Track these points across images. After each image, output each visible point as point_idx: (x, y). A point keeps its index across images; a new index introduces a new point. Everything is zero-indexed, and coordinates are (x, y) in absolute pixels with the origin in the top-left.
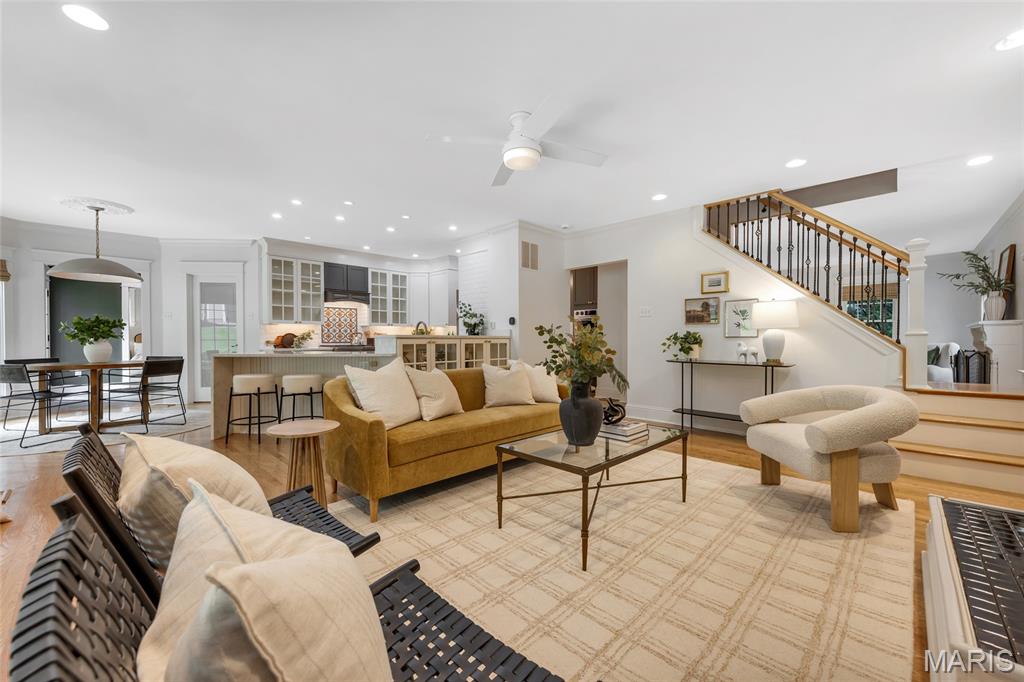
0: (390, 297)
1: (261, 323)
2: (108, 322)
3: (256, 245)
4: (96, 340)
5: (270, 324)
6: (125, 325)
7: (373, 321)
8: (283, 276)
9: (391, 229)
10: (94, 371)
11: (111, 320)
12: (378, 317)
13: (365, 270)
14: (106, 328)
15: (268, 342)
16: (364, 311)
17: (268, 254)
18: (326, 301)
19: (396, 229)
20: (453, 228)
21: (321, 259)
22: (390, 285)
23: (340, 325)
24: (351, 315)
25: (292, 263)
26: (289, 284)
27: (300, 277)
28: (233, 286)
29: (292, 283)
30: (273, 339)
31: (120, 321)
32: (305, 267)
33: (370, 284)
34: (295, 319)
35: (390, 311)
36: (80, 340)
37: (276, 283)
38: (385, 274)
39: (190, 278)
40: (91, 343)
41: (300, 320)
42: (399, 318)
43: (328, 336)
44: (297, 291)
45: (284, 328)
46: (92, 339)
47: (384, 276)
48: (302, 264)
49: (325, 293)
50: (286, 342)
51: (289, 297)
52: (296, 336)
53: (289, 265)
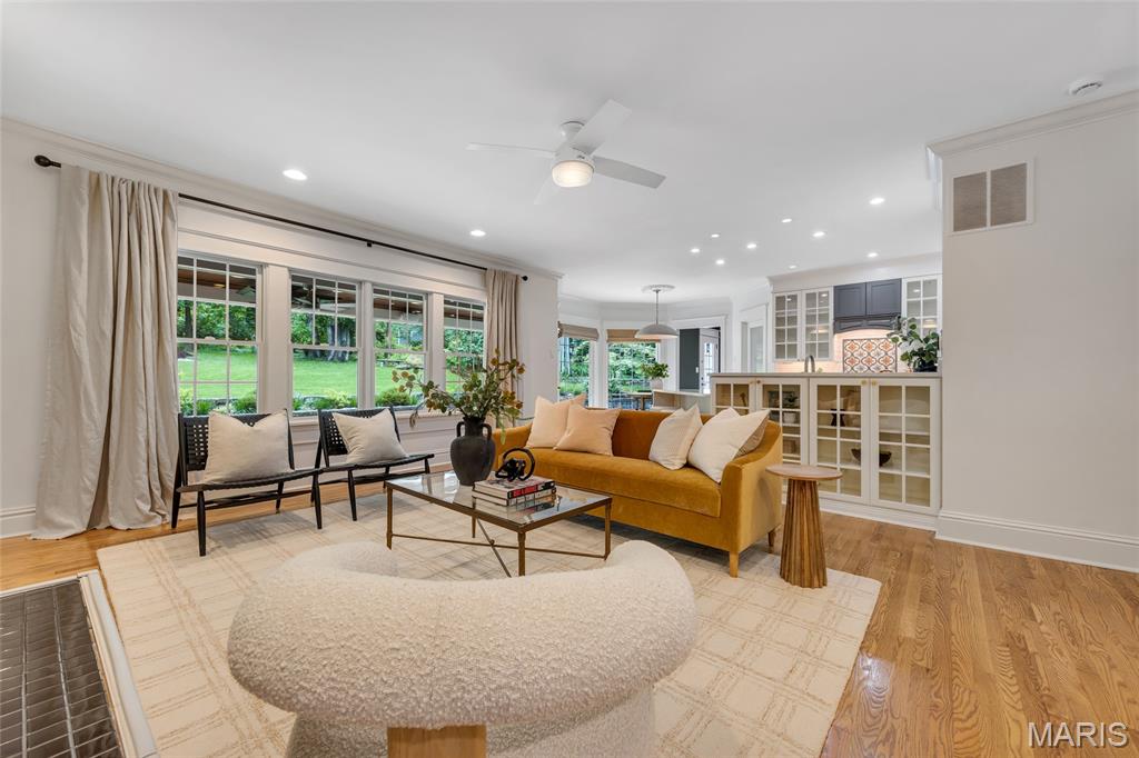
8: (787, 312)
13: (897, 283)
17: (772, 292)
19: (826, 232)
20: (877, 201)
21: (829, 284)
23: (869, 361)
25: (796, 296)
26: (793, 320)
27: (804, 310)
29: (796, 317)
32: (811, 297)
33: (904, 301)
34: (798, 358)
37: (779, 320)
39: (744, 324)
44: (801, 325)
48: (808, 295)
49: (835, 322)
51: (793, 333)
53: (793, 299)
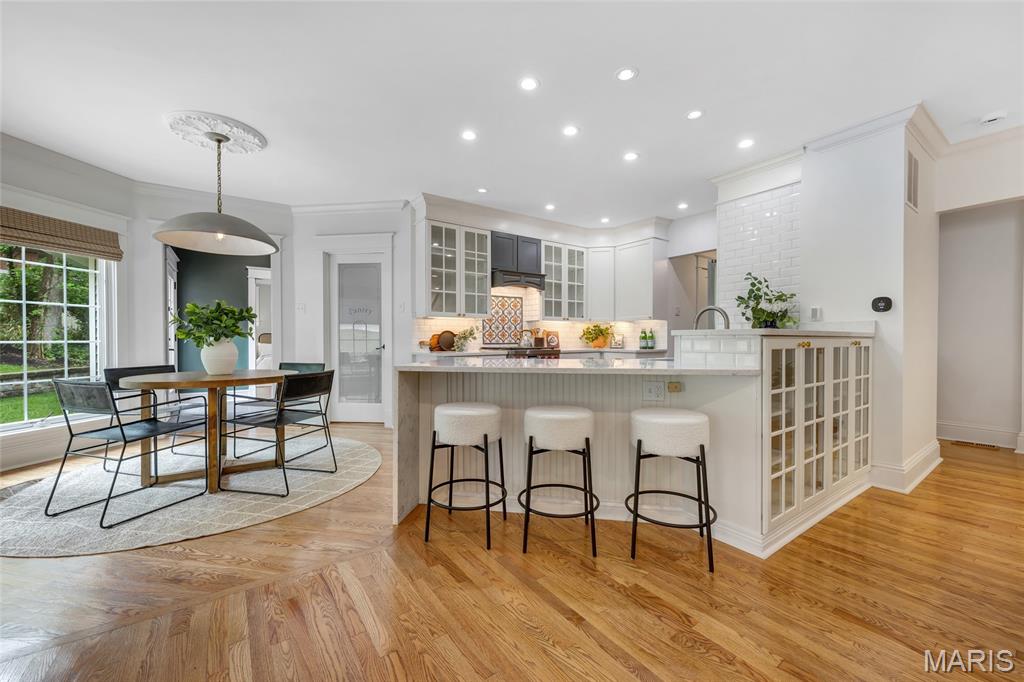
0: (565, 283)
1: (414, 315)
2: (233, 312)
3: (409, 208)
4: (217, 340)
5: (426, 318)
6: (255, 316)
7: (546, 315)
8: (444, 250)
9: (630, 157)
10: (212, 391)
11: (237, 310)
12: (552, 309)
13: (537, 242)
14: (229, 322)
15: (422, 343)
16: (532, 300)
17: (428, 219)
18: (493, 285)
21: (486, 227)
22: (565, 265)
23: (503, 320)
24: (515, 306)
25: (454, 231)
26: (451, 263)
27: (464, 251)
28: (377, 267)
29: (454, 260)
30: (427, 339)
31: (248, 310)
32: (469, 237)
33: (543, 263)
34: (458, 312)
35: (565, 300)
36: (196, 338)
37: (436, 261)
38: (560, 249)
39: (327, 256)
40: (210, 344)
41: (463, 312)
42: (576, 311)
43: (490, 335)
44: (460, 271)
45: (443, 323)
46: (212, 339)
47: (558, 251)
48: (467, 233)
49: (493, 273)
50: (445, 343)
51: (451, 280)
52: (455, 335)
53: (451, 234)
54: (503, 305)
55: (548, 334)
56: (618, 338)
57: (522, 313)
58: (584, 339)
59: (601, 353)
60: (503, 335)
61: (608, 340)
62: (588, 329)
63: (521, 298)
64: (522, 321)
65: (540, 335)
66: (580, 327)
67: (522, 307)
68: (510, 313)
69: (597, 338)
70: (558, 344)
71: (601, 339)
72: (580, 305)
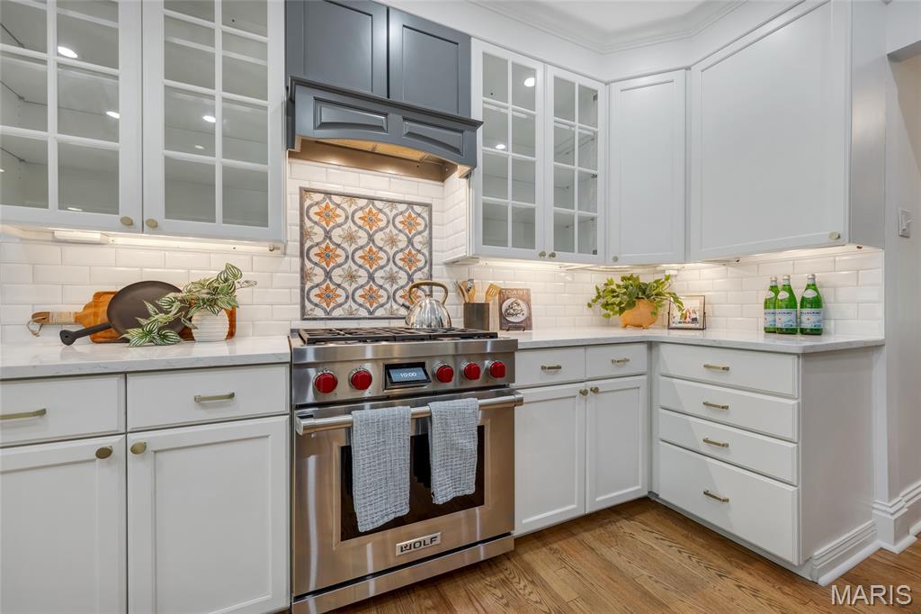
0: (545, 163)
15: (42, 319)
23: (370, 258)
24: (409, 224)
35: (545, 206)
42: (576, 236)
43: (327, 296)
54: (370, 219)
55: (503, 295)
56: (692, 305)
57: (430, 243)
58: (598, 306)
59: (651, 345)
60: (371, 297)
61: (663, 311)
62: (611, 282)
63: (428, 206)
64: (430, 262)
65: (479, 297)
66: (589, 277)
67: (429, 226)
68: (393, 241)
69: (631, 305)
70: (529, 318)
71: (643, 307)
72: (588, 224)
